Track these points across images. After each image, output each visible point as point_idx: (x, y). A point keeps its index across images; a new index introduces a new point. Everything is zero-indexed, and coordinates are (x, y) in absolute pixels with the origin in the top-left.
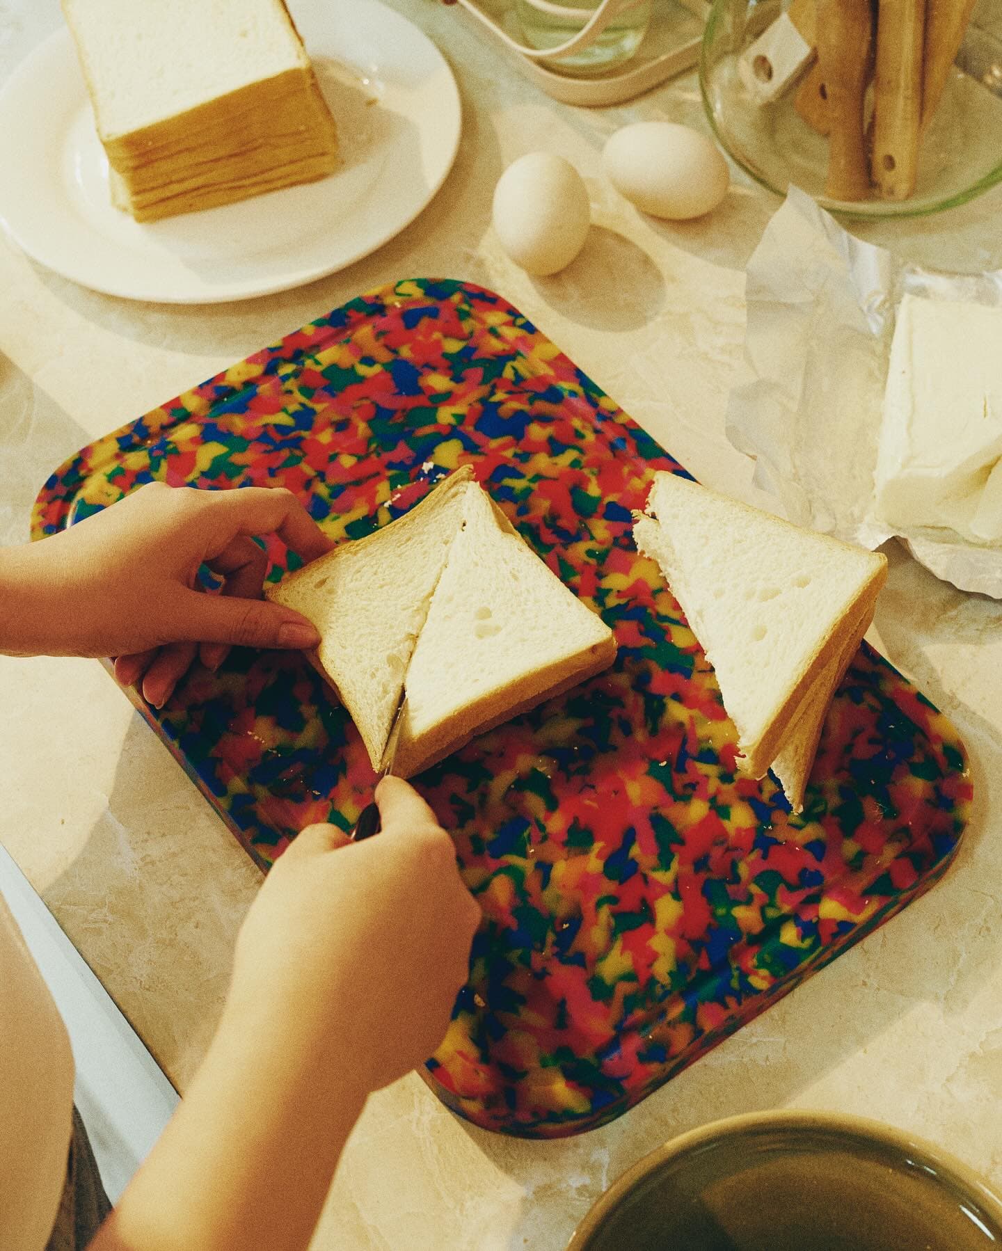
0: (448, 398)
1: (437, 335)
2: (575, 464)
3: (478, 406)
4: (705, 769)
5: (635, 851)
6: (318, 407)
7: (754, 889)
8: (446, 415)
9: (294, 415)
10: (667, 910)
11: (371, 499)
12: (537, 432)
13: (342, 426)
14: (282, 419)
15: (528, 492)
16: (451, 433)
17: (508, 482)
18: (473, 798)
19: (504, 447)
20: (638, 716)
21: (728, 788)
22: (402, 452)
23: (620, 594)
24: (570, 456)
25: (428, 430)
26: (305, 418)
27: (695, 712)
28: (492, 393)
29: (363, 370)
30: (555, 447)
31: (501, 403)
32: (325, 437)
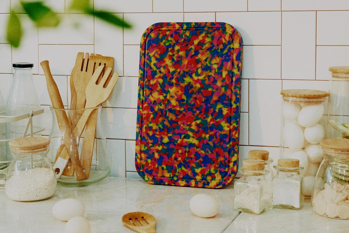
0: (157, 151)
1: (150, 165)
2: (150, 123)
3: (155, 146)
4: (175, 59)
5: (193, 54)
6: (176, 166)
7: (184, 37)
8: (160, 148)
9: (181, 167)
10: (196, 42)
11: (182, 141)
12: (151, 133)
13: (176, 159)
14: (183, 168)
15: (160, 123)
16: (163, 144)
17: (162, 128)
18: (206, 78)
19: (157, 135)
20: (176, 73)
21: (174, 53)
22: (171, 146)
23: (163, 95)
24: (151, 125)
25: (165, 147)
26: (180, 166)
27: (169, 68)
28: (151, 146)
29: (165, 167)
30: (150, 128)
31: (151, 143)
32: (180, 159)
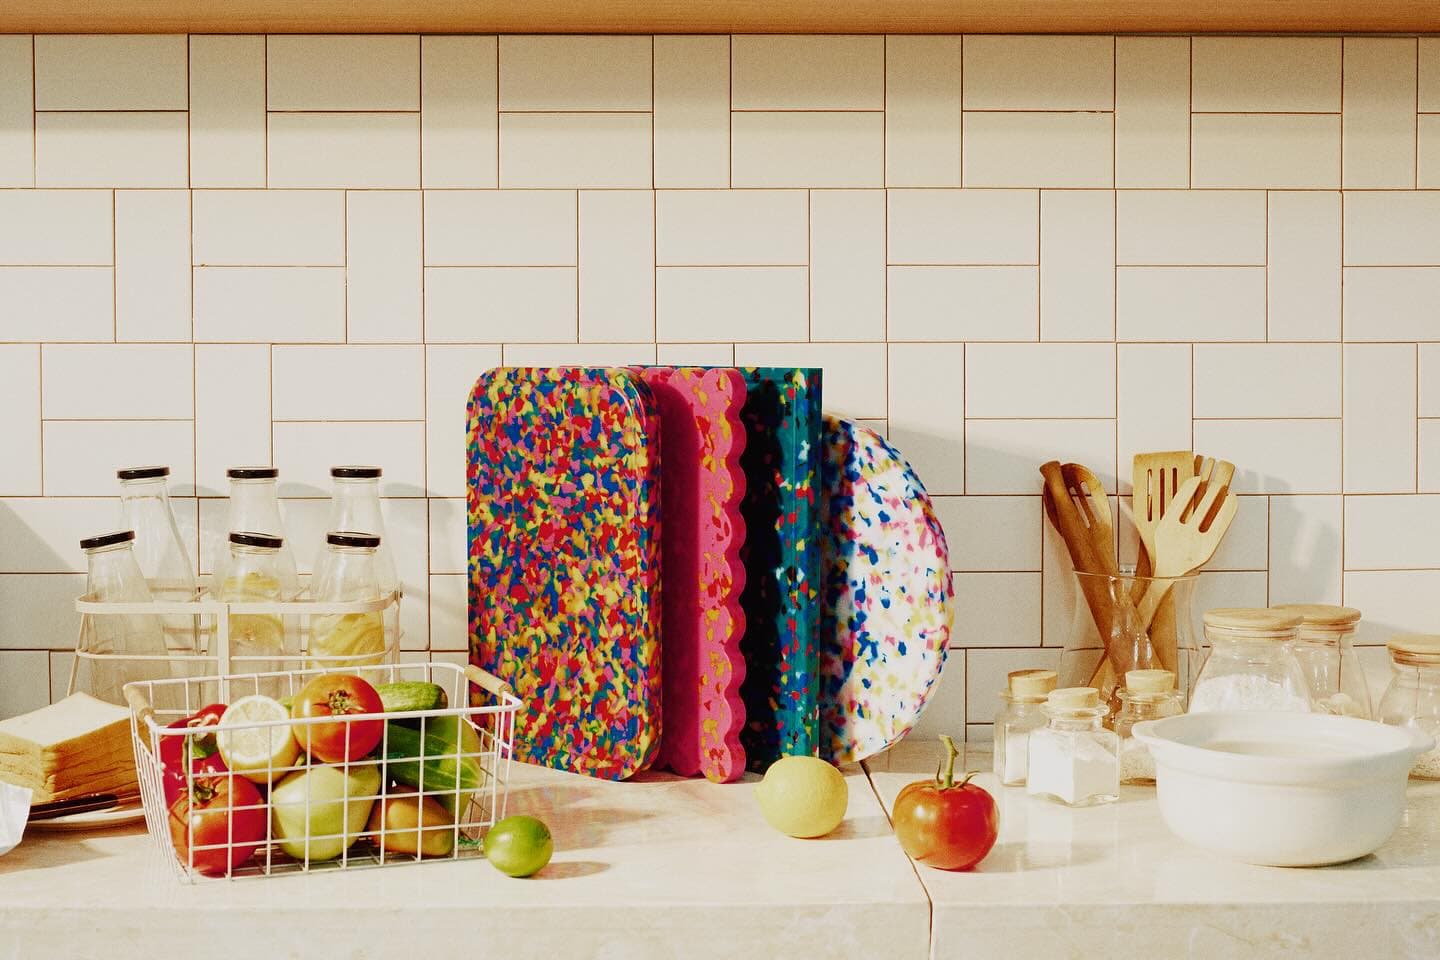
0: (603, 455)
1: (615, 416)
2: (618, 524)
3: (608, 466)
4: (578, 684)
5: (546, 691)
6: (566, 417)
7: (565, 737)
8: (598, 461)
9: (558, 414)
10: (542, 719)
11: (558, 478)
12: (617, 499)
13: (567, 434)
14: (553, 411)
15: (599, 523)
16: (593, 470)
17: (596, 512)
18: (521, 629)
19: (604, 495)
20: (575, 647)
21: (580, 697)
22: (576, 465)
23: (597, 596)
24: (617, 520)
25: (587, 462)
26: (560, 416)
27: (588, 662)
28: (615, 465)
29: (586, 411)
30: (621, 510)
31: (615, 472)
32: (561, 434)
